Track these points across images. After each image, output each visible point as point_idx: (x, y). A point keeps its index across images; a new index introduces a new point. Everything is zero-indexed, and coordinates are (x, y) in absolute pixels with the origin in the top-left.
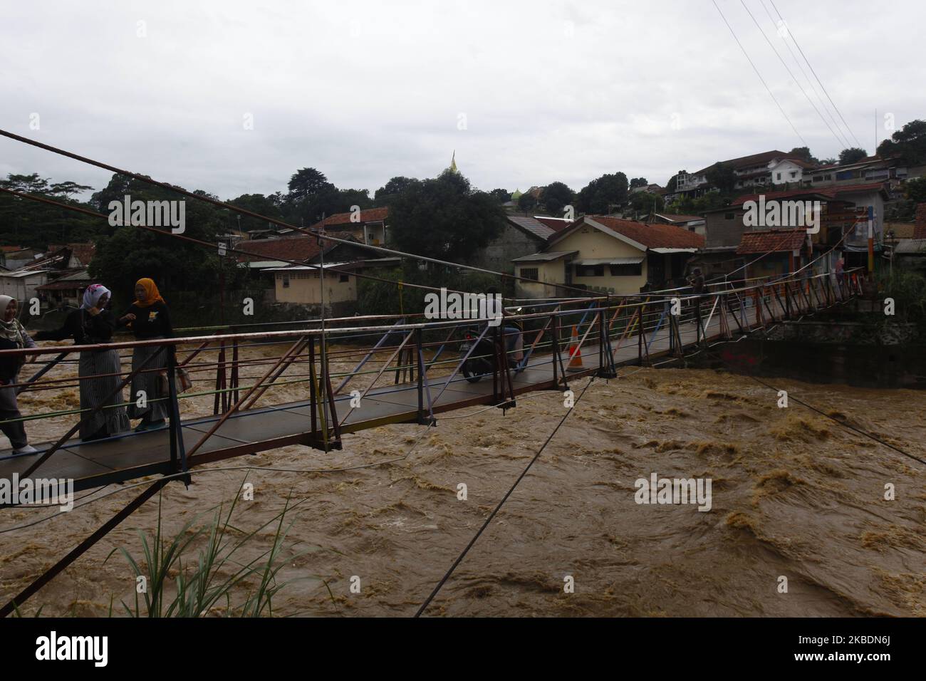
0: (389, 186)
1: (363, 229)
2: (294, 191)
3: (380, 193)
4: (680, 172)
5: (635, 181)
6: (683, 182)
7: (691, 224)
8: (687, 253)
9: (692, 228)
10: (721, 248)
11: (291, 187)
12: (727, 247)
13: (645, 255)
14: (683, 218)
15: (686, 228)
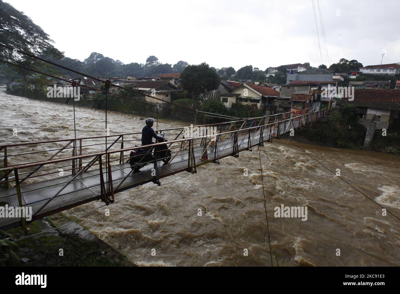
0: (178, 63)
1: (172, 79)
2: (148, 63)
3: (175, 65)
4: (270, 67)
5: (255, 68)
6: (270, 71)
7: (274, 87)
8: (273, 97)
9: (275, 89)
10: (285, 97)
11: (147, 62)
12: (287, 97)
13: (261, 97)
14: (272, 84)
15: (273, 88)
